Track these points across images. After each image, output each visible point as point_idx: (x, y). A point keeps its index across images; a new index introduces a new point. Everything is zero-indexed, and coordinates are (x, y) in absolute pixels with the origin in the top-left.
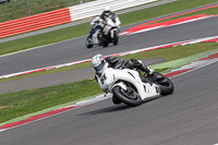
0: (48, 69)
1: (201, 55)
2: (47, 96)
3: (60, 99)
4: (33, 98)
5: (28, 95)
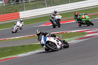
1: (76, 38)
2: (6, 51)
3: (11, 53)
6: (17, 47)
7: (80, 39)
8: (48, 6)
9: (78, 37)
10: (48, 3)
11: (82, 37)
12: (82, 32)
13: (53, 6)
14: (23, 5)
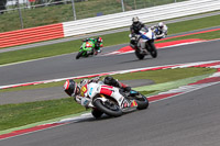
0: (36, 83)
1: (190, 80)
2: (32, 111)
3: (44, 115)
4: (18, 113)
5: (14, 108)
6: (58, 101)
7: (199, 82)
8: (127, 10)
9: (195, 79)
10: (127, 3)
11: (203, 77)
12: (204, 66)
13: (138, 8)
14: (72, 8)
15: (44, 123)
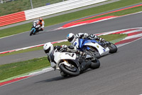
0: (10, 51)
2: (10, 69)
4: (1, 71)
11: (119, 41)
15: (19, 77)
